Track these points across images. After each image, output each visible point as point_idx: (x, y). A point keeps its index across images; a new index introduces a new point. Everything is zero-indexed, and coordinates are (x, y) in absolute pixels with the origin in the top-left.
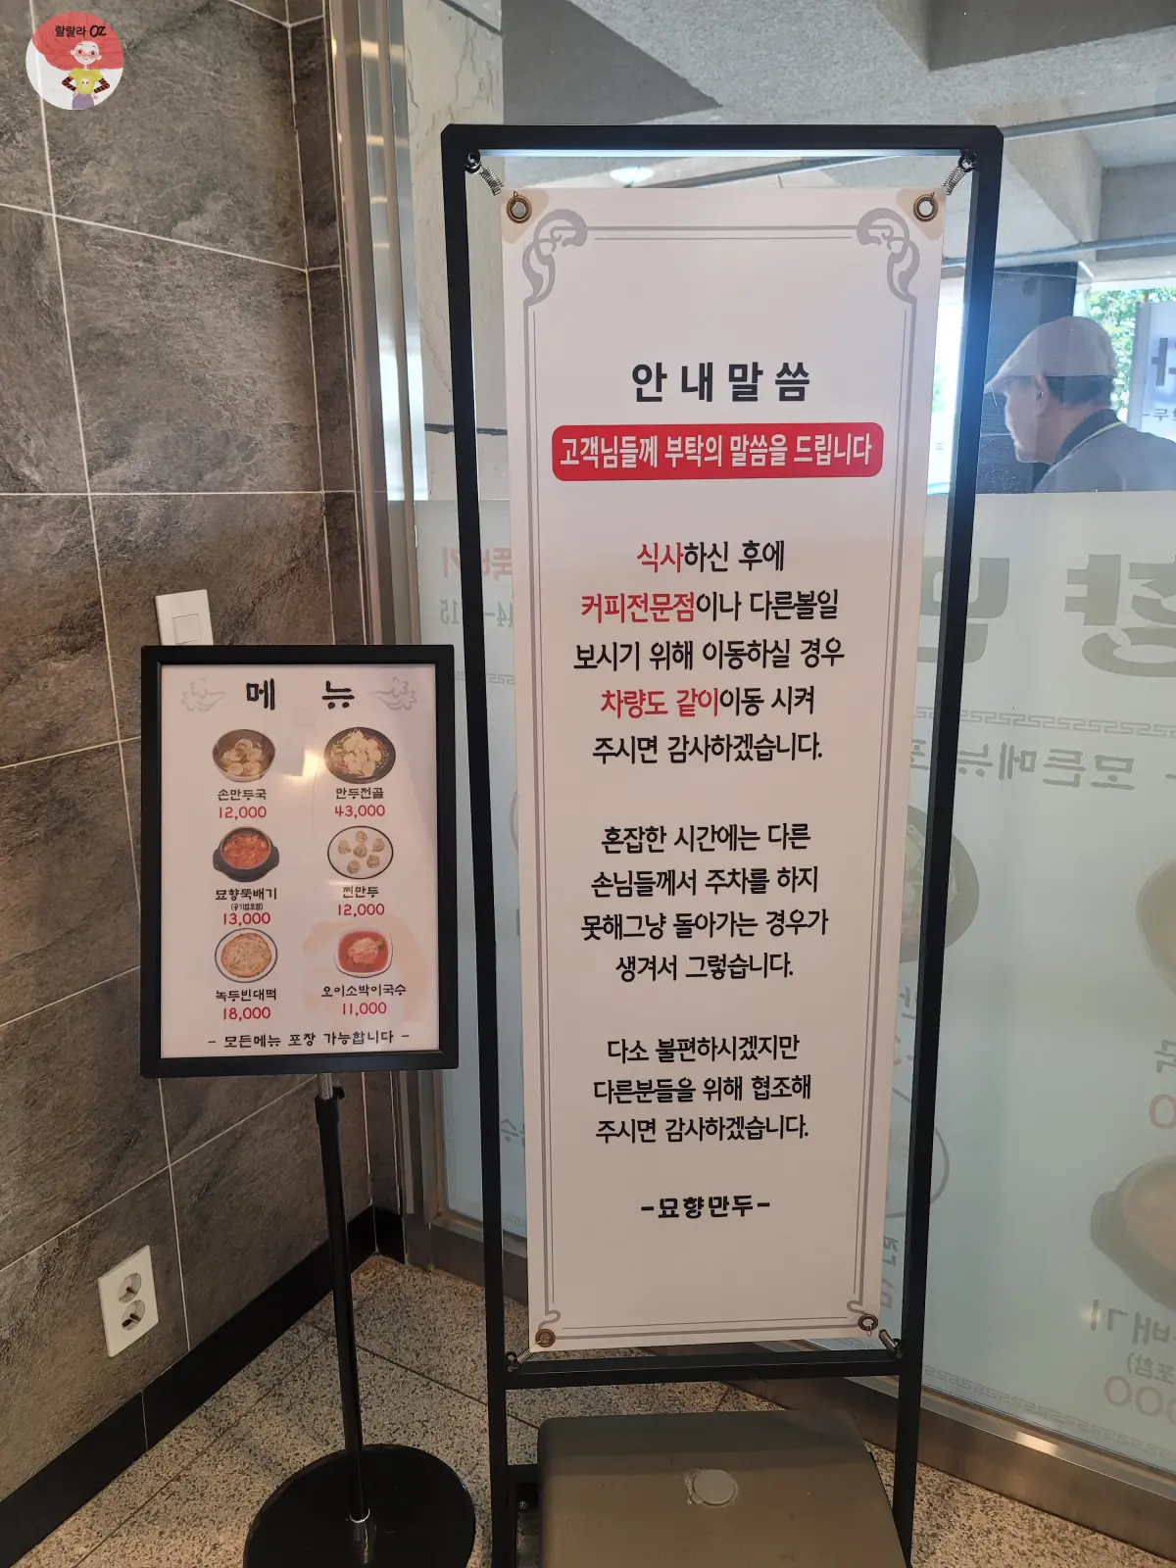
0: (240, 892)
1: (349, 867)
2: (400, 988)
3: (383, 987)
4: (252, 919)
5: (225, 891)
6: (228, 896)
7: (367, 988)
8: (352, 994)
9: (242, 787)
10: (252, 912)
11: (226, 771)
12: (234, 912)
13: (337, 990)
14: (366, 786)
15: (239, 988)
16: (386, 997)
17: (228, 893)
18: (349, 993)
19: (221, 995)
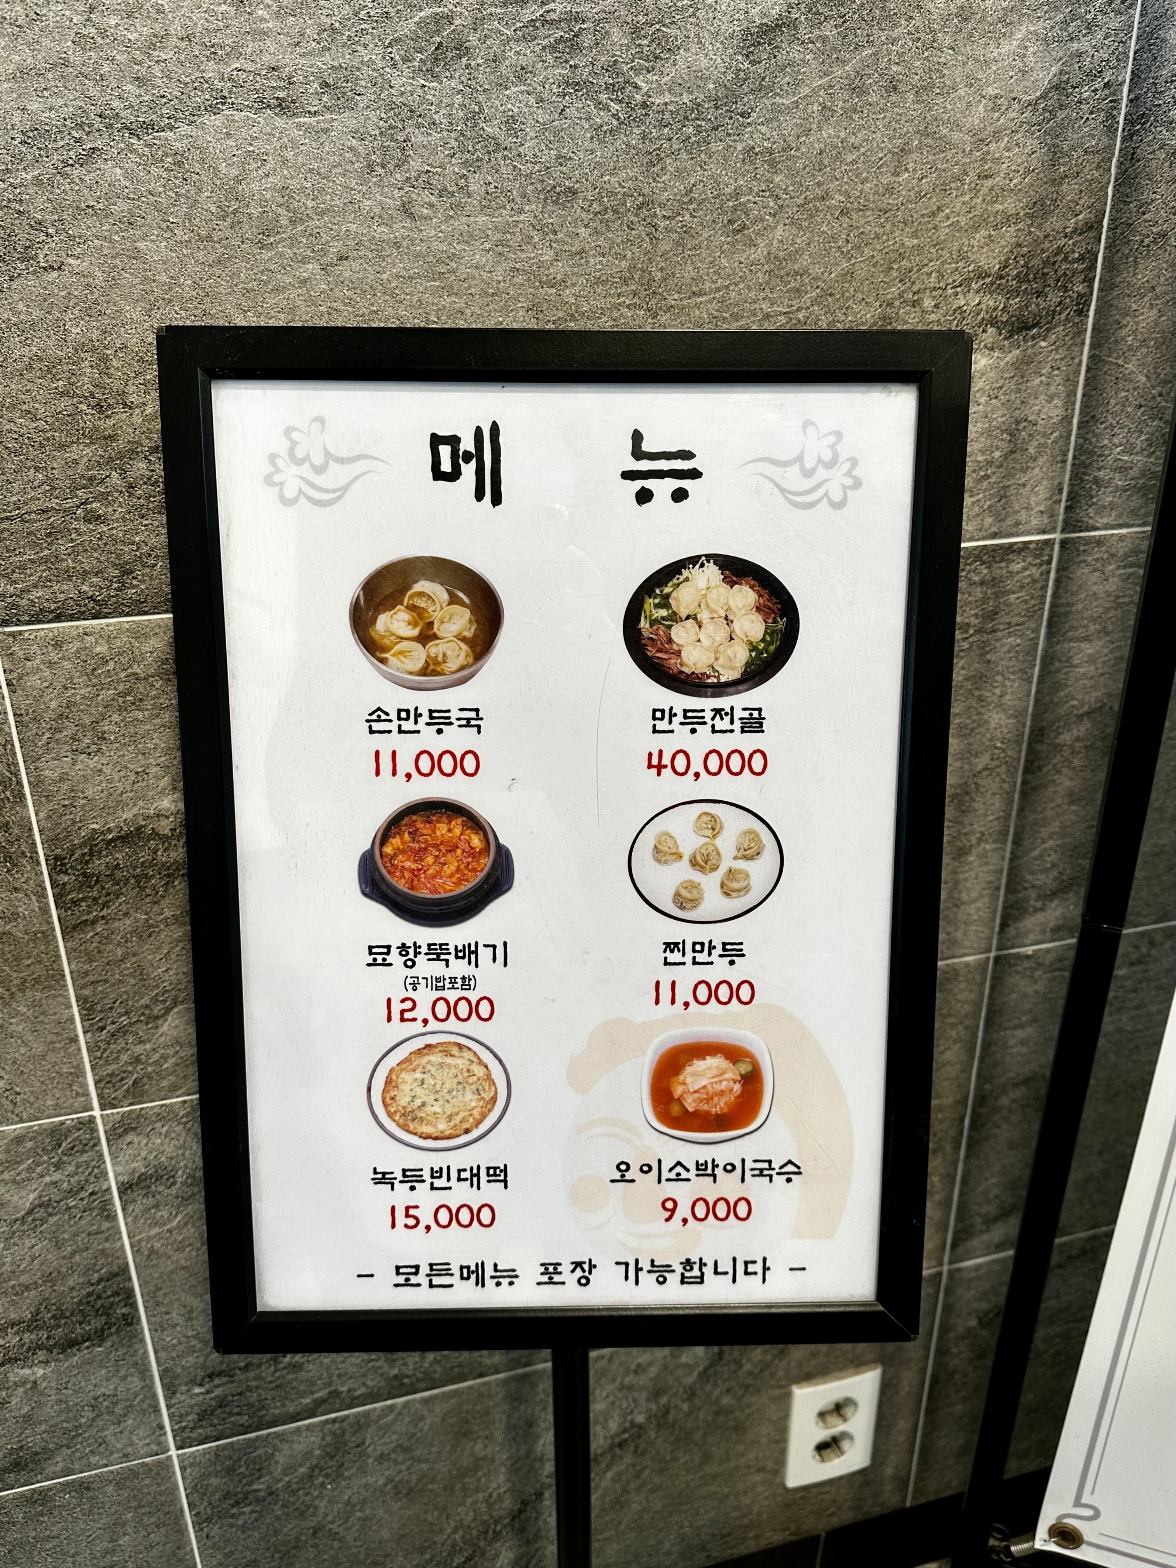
0: (424, 949)
1: (677, 894)
2: (790, 1168)
3: (749, 1165)
4: (452, 1009)
5: (389, 947)
6: (394, 957)
7: (715, 1166)
8: (678, 1179)
9: (426, 701)
10: (452, 996)
11: (383, 661)
12: (411, 994)
13: (646, 1169)
14: (724, 703)
15: (426, 1162)
16: (756, 1187)
17: (394, 951)
18: (672, 1175)
19: (383, 1178)
